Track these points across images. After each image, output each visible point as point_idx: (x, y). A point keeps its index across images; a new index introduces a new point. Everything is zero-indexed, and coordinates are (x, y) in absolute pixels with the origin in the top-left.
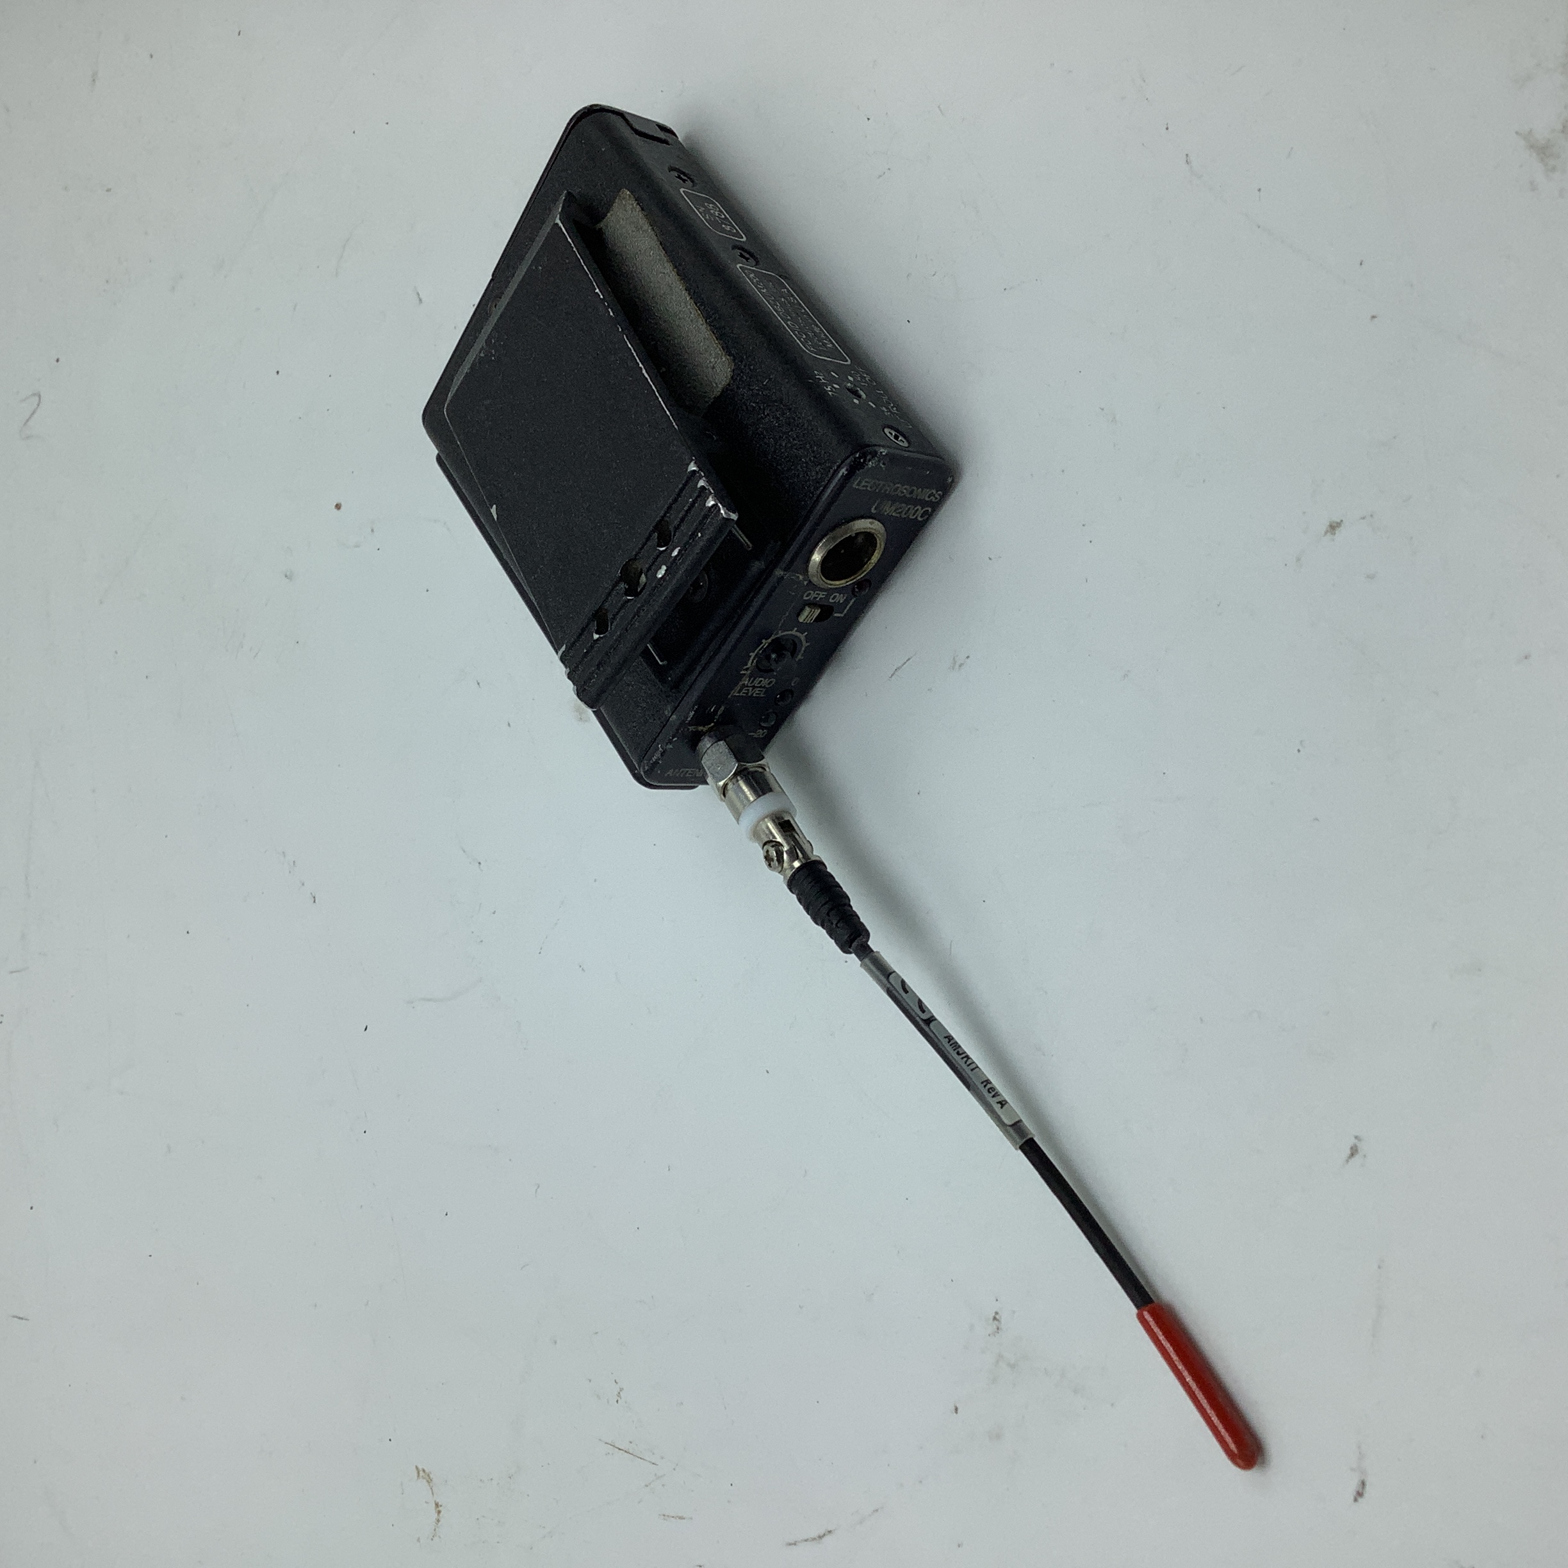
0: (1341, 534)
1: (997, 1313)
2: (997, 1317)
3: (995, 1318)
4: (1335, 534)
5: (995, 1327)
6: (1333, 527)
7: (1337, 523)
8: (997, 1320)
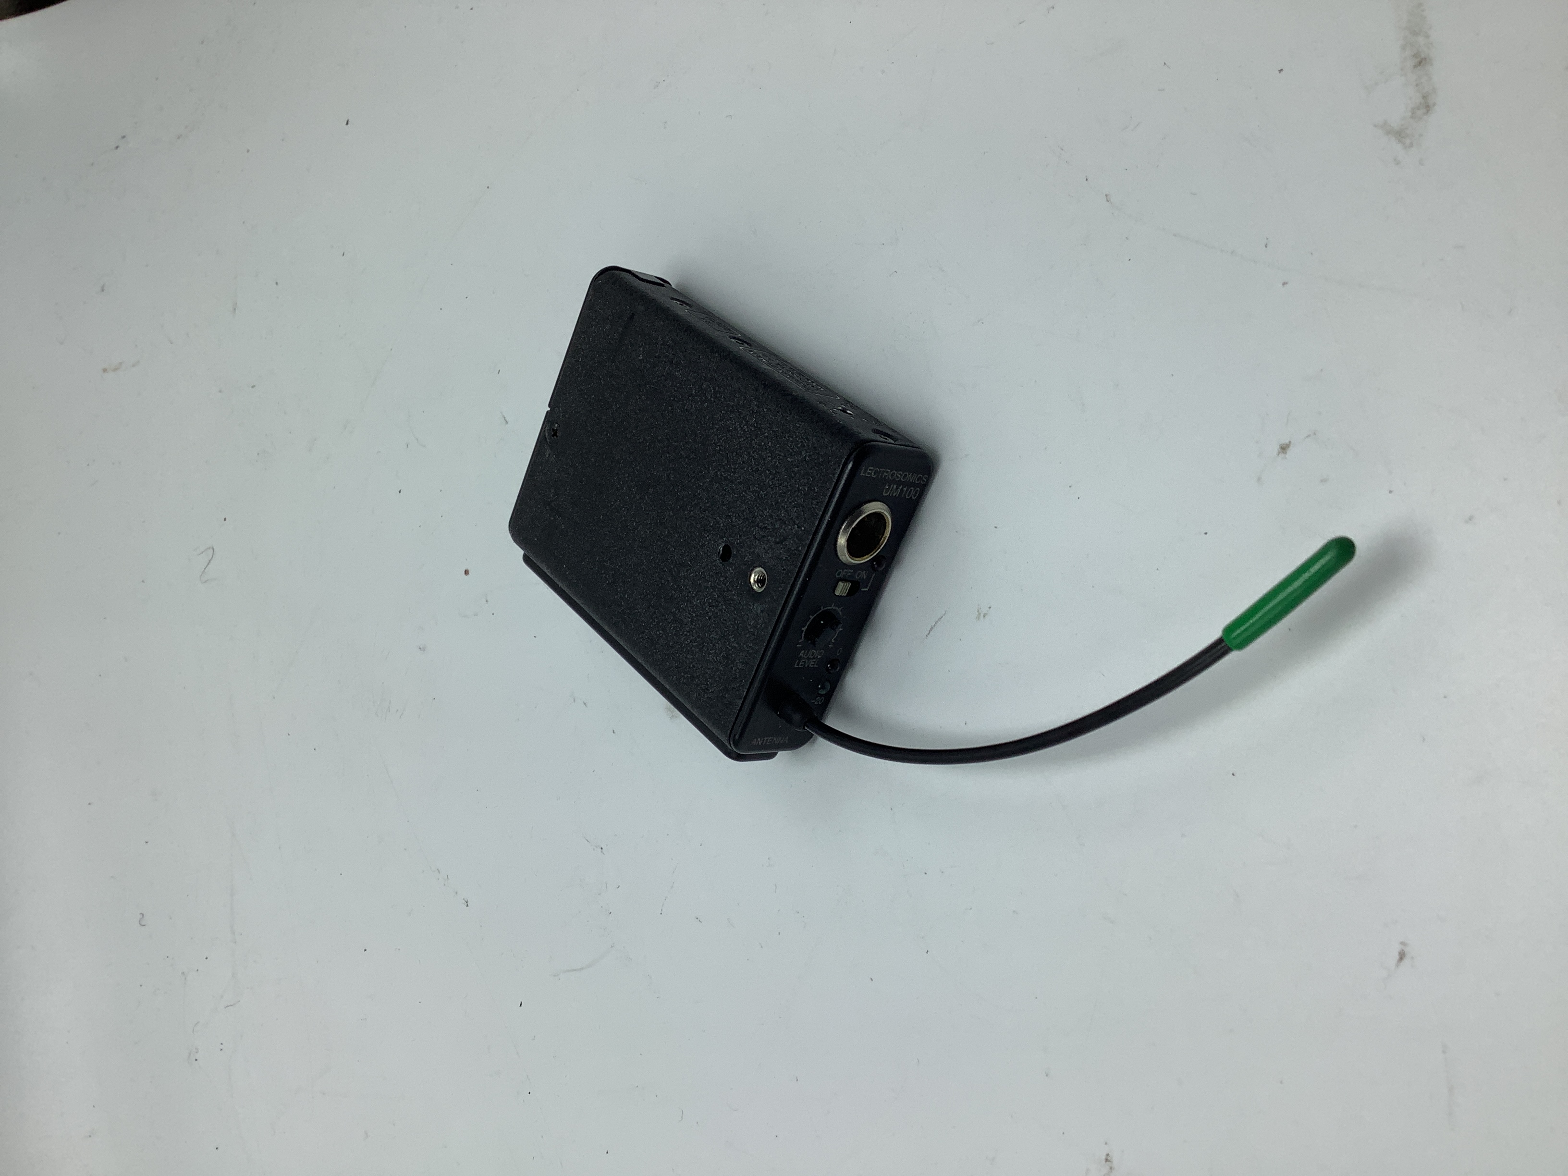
0: (1290, 452)
1: (1108, 1155)
2: (1109, 1158)
3: (1107, 1160)
4: (1286, 453)
5: (1108, 1168)
6: (1284, 448)
7: (1286, 445)
8: (1109, 1161)
